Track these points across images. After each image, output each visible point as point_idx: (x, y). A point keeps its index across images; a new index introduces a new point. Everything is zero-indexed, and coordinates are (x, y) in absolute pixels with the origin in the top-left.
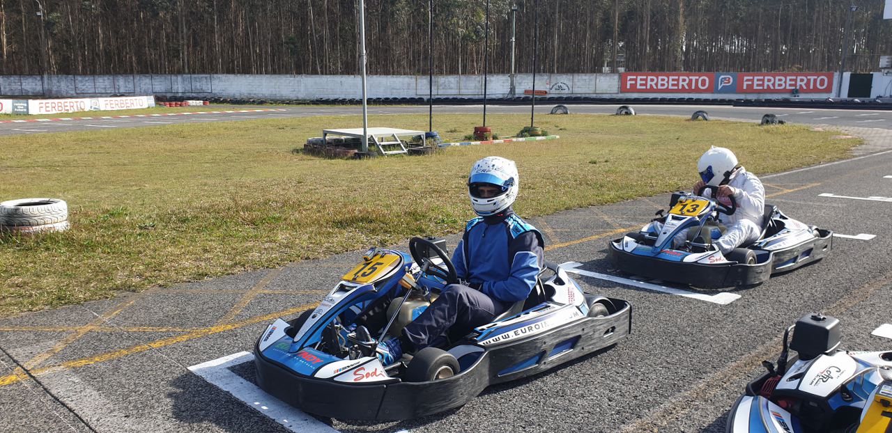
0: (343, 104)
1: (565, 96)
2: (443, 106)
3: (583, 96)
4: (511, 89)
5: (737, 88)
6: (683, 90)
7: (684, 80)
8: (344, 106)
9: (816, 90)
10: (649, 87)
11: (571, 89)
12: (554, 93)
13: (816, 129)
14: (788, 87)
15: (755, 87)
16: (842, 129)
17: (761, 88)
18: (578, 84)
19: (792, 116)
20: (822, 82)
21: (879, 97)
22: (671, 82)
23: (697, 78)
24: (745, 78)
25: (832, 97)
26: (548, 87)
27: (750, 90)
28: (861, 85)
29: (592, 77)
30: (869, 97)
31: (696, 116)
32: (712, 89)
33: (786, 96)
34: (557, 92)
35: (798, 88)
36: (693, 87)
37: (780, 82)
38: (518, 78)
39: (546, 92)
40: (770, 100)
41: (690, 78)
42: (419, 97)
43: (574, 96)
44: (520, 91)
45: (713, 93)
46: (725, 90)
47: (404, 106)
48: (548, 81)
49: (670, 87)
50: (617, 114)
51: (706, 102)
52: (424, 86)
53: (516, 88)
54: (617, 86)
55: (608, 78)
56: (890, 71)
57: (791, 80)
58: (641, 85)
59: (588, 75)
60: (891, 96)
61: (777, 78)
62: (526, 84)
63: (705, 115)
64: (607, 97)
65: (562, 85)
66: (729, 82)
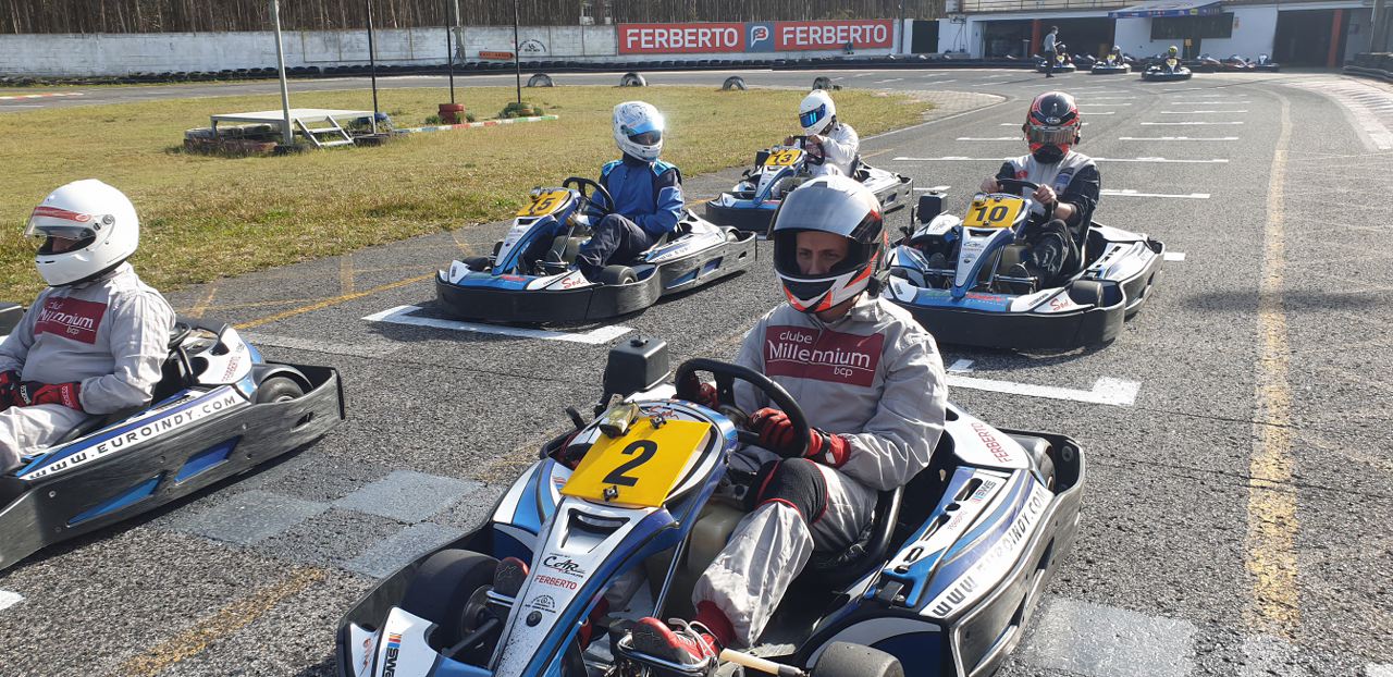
0: (179, 82)
1: (541, 61)
3: (567, 60)
4: (458, 50)
5: (774, 44)
6: (704, 49)
7: (705, 34)
9: (874, 45)
10: (657, 45)
11: (547, 50)
13: (879, 94)
14: (839, 42)
15: (799, 42)
16: (908, 92)
17: (805, 43)
18: (558, 41)
19: (848, 79)
20: (880, 35)
21: (948, 52)
22: (687, 38)
23: (722, 30)
24: (785, 29)
25: (893, 53)
26: (513, 46)
27: (792, 46)
28: (926, 36)
29: (576, 32)
30: (936, 51)
31: (729, 84)
32: (743, 46)
33: (838, 53)
34: (529, 54)
35: (852, 41)
36: (718, 44)
37: (829, 34)
38: (467, 34)
39: (512, 55)
40: (818, 59)
41: (713, 30)
42: (310, 65)
43: (554, 60)
44: (472, 53)
45: (743, 52)
46: (760, 47)
47: (286, 81)
48: (513, 37)
49: (687, 45)
51: (736, 65)
52: (314, 48)
53: (466, 47)
54: (614, 45)
55: (600, 33)
56: (959, 16)
57: (842, 31)
58: (647, 42)
59: (571, 28)
60: (962, 51)
61: (825, 28)
62: (480, 43)
63: (740, 82)
64: (600, 60)
65: (535, 44)
66: (764, 36)
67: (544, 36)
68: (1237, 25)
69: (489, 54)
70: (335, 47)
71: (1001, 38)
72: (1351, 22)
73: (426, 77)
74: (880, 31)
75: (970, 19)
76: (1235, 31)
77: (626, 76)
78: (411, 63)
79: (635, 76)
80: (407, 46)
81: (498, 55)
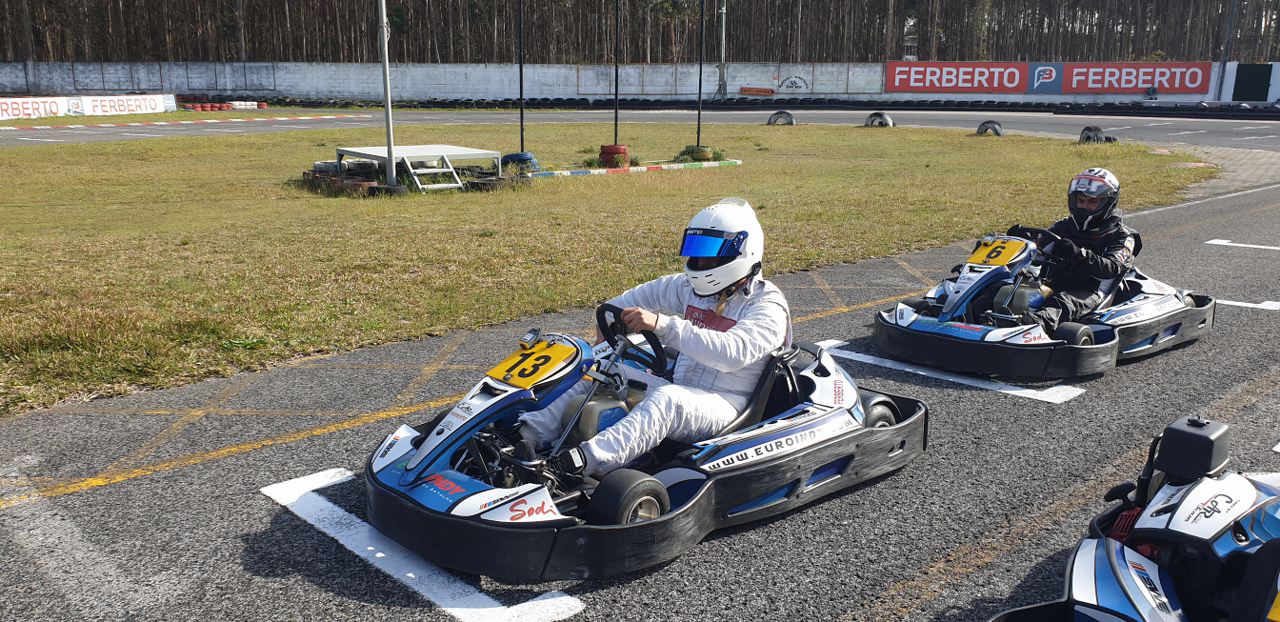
0: (467, 108)
1: (801, 97)
3: (829, 97)
4: (720, 85)
5: (1062, 86)
6: (980, 89)
7: (982, 74)
8: (468, 111)
9: (1184, 90)
10: (927, 84)
11: (810, 87)
12: (784, 93)
13: (1158, 152)
14: (1141, 85)
15: (1091, 85)
17: (1100, 86)
18: (821, 78)
20: (1193, 80)
22: (961, 77)
23: (1002, 70)
24: (1076, 71)
25: (1207, 100)
26: (776, 82)
27: (1083, 88)
28: (1253, 82)
29: (841, 69)
30: (1266, 100)
32: (1024, 87)
33: (1138, 98)
34: (790, 90)
35: (1156, 85)
36: (996, 85)
37: (1128, 77)
38: (730, 70)
39: (773, 92)
40: (1112, 104)
41: (991, 70)
42: (582, 97)
43: (814, 97)
44: (733, 89)
45: (1025, 93)
46: (1044, 89)
47: (559, 111)
48: (776, 74)
49: (961, 84)
50: (866, 125)
51: (1014, 107)
52: (589, 81)
53: (728, 83)
54: (880, 82)
55: (866, 70)
57: (1146, 74)
58: (917, 80)
59: (836, 65)
61: (1125, 70)
62: (742, 79)
63: (997, 127)
64: (864, 98)
65: (797, 80)
66: (1051, 77)
67: (808, 73)
69: (750, 90)
70: (606, 80)
73: (685, 112)
74: (1194, 75)
77: (872, 115)
78: (674, 97)
79: (881, 116)
80: (672, 81)
81: (759, 91)
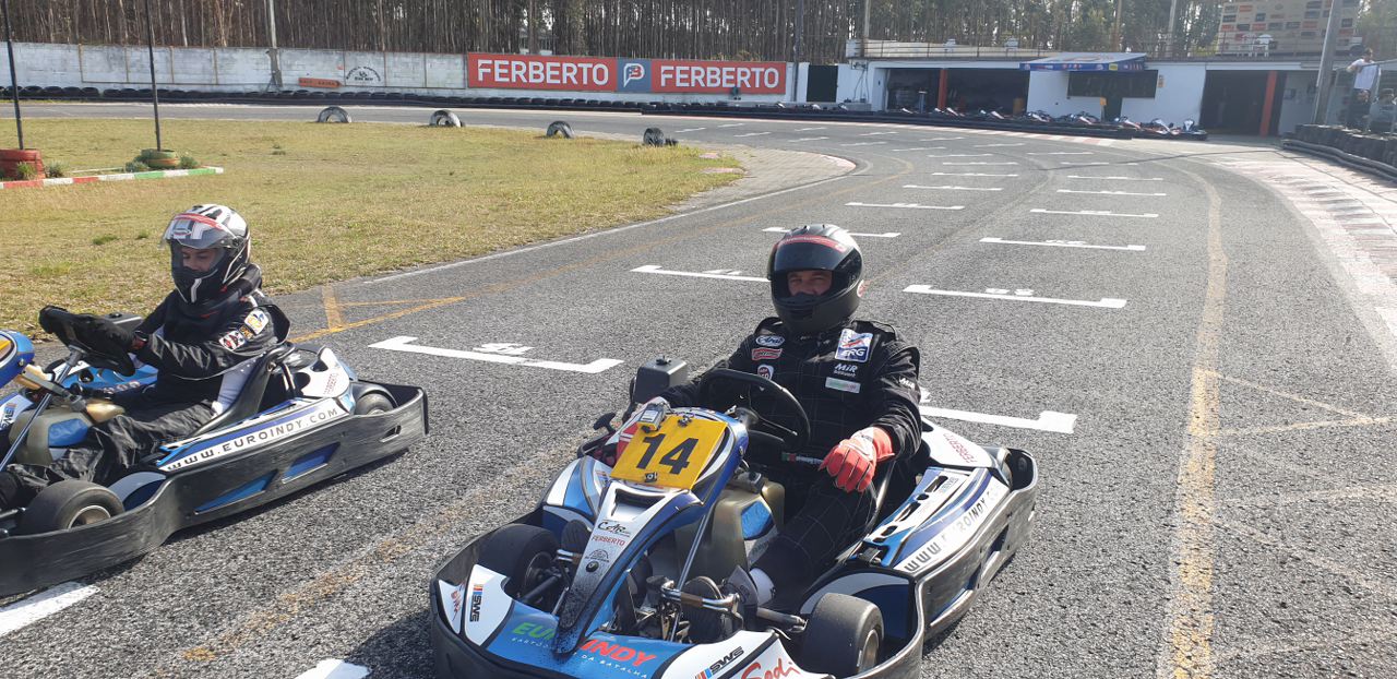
1: (373, 92)
2: (137, 104)
3: (406, 91)
4: (273, 74)
5: (650, 84)
6: (569, 87)
7: (570, 70)
9: (764, 90)
10: (513, 80)
12: (352, 86)
14: (725, 85)
15: (678, 84)
17: (687, 85)
18: (395, 70)
20: (771, 80)
21: (848, 101)
22: (549, 73)
23: (590, 65)
24: (663, 68)
25: (784, 100)
26: (341, 73)
27: (671, 88)
28: (824, 83)
29: (419, 60)
30: (834, 101)
32: (614, 86)
33: (723, 98)
34: (359, 83)
35: (739, 85)
36: (585, 82)
37: (713, 76)
38: (285, 57)
39: (338, 84)
41: (580, 65)
42: (89, 86)
43: (387, 91)
44: (290, 79)
45: (615, 92)
46: (634, 87)
47: (54, 103)
48: (340, 64)
49: (549, 81)
50: (431, 125)
51: (606, 106)
52: (94, 65)
53: (283, 73)
54: (462, 76)
55: (445, 62)
56: (860, 62)
57: (728, 73)
58: (501, 75)
59: (412, 55)
60: (863, 100)
61: (709, 70)
62: (300, 67)
63: (566, 128)
64: (446, 94)
65: (367, 71)
66: (639, 75)
67: (379, 63)
68: (1161, 84)
69: (310, 81)
70: (120, 65)
71: (907, 88)
72: (1287, 86)
73: (229, 105)
74: (771, 75)
75: (872, 66)
76: (1158, 91)
77: (436, 114)
78: (216, 88)
79: (446, 115)
80: (210, 67)
81: (322, 83)
